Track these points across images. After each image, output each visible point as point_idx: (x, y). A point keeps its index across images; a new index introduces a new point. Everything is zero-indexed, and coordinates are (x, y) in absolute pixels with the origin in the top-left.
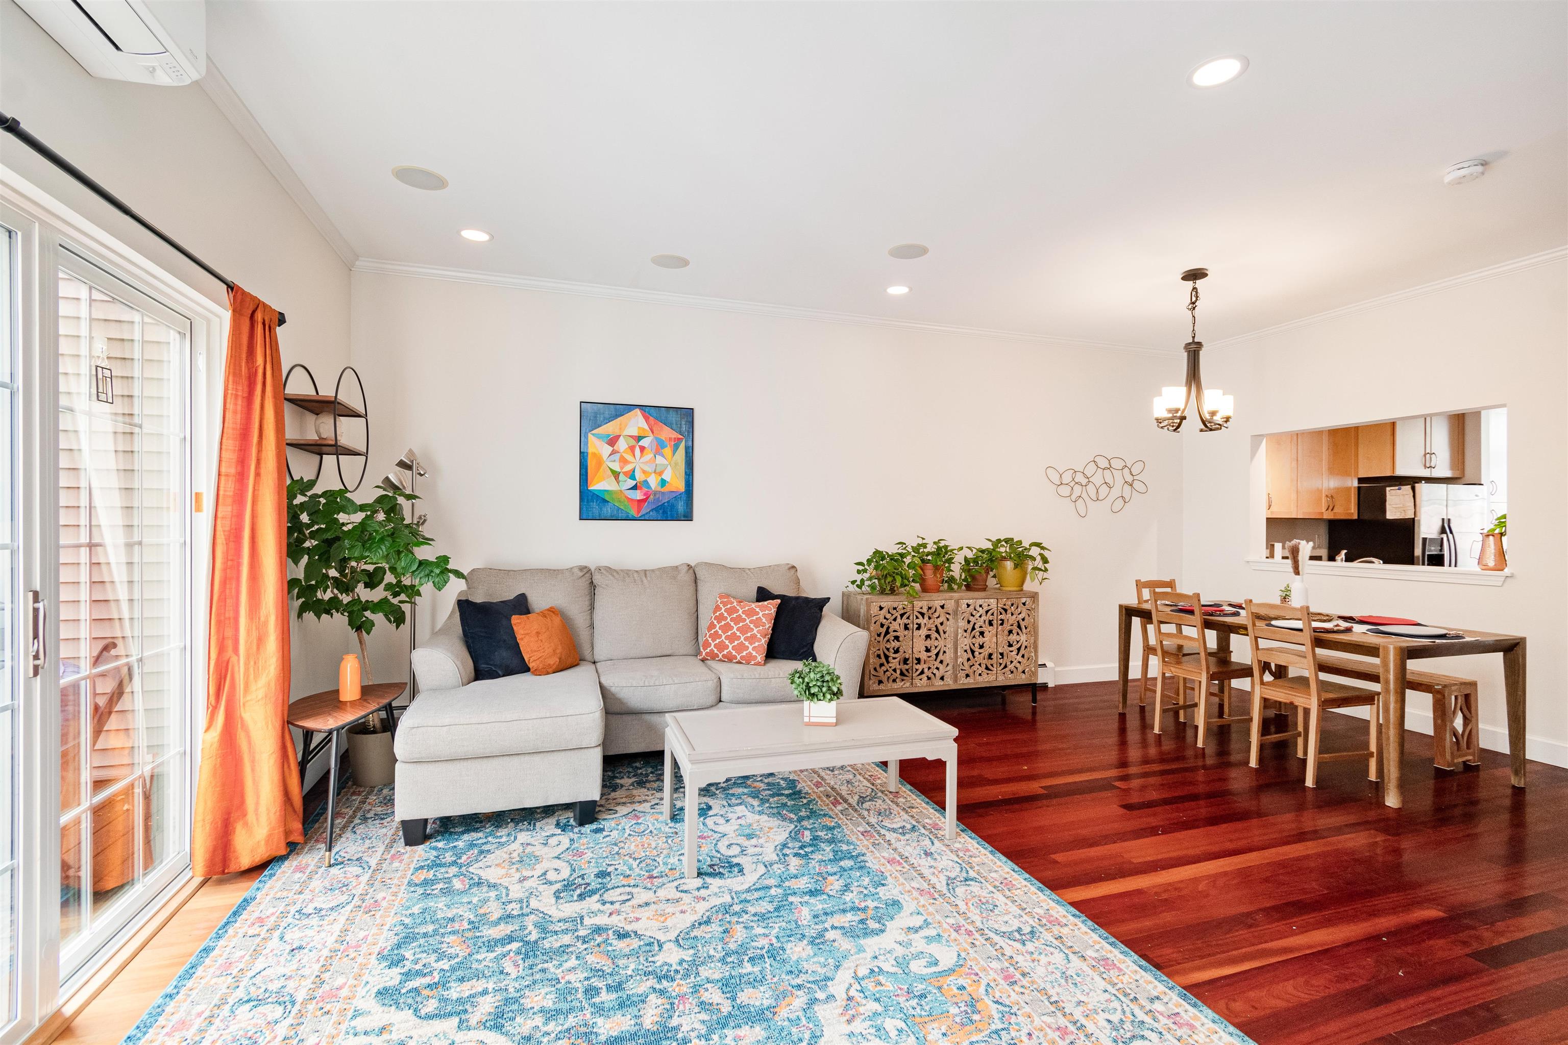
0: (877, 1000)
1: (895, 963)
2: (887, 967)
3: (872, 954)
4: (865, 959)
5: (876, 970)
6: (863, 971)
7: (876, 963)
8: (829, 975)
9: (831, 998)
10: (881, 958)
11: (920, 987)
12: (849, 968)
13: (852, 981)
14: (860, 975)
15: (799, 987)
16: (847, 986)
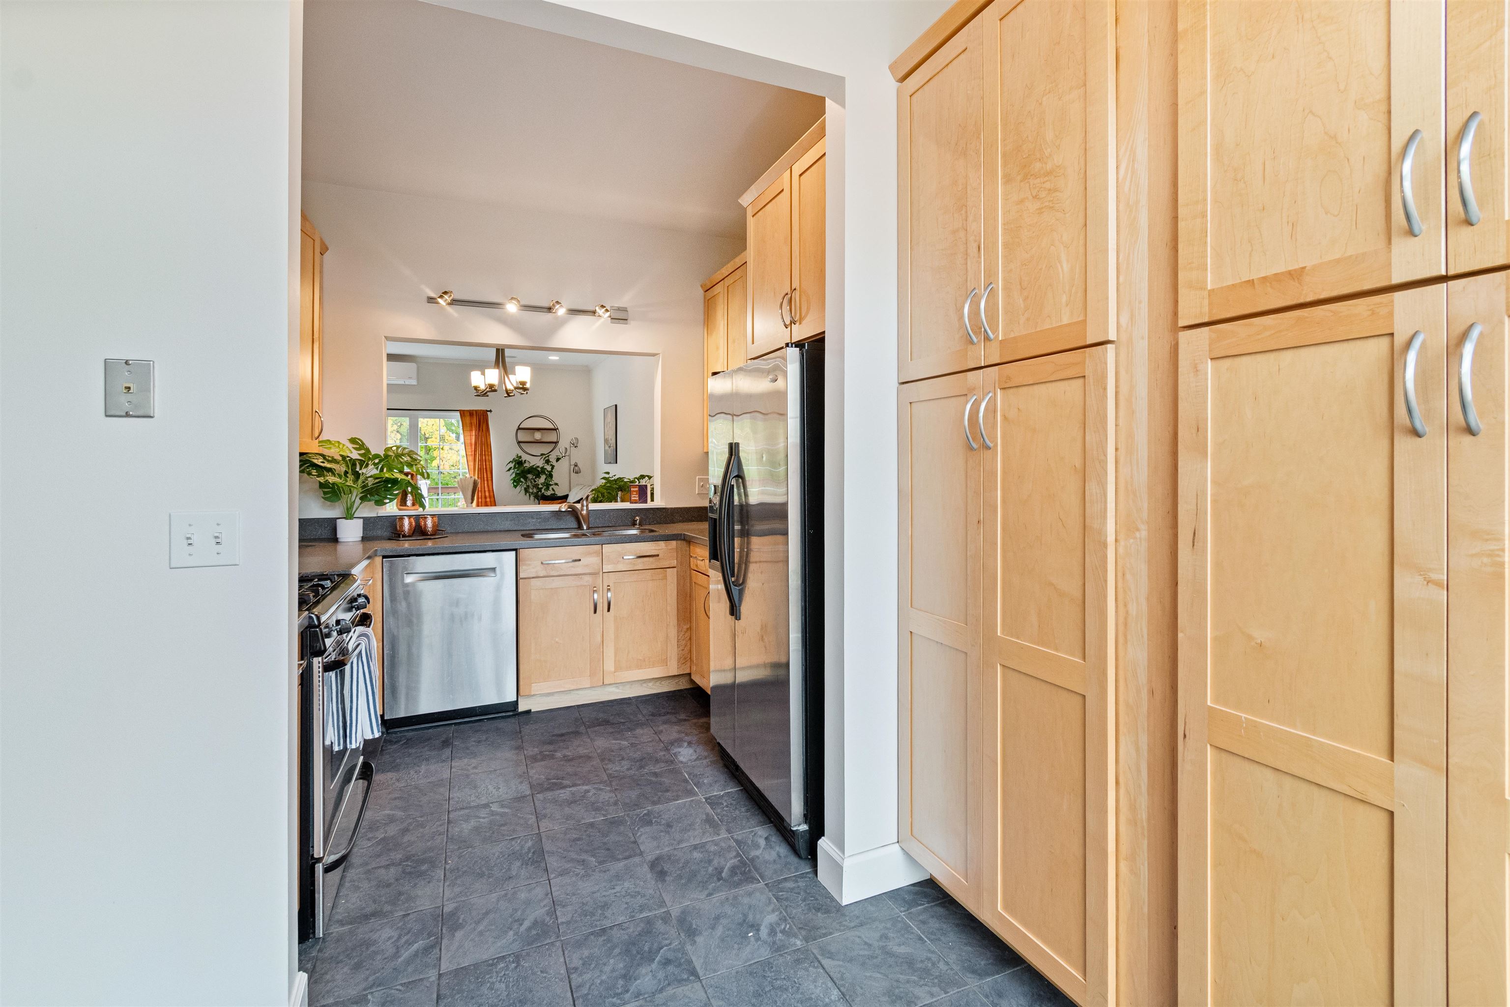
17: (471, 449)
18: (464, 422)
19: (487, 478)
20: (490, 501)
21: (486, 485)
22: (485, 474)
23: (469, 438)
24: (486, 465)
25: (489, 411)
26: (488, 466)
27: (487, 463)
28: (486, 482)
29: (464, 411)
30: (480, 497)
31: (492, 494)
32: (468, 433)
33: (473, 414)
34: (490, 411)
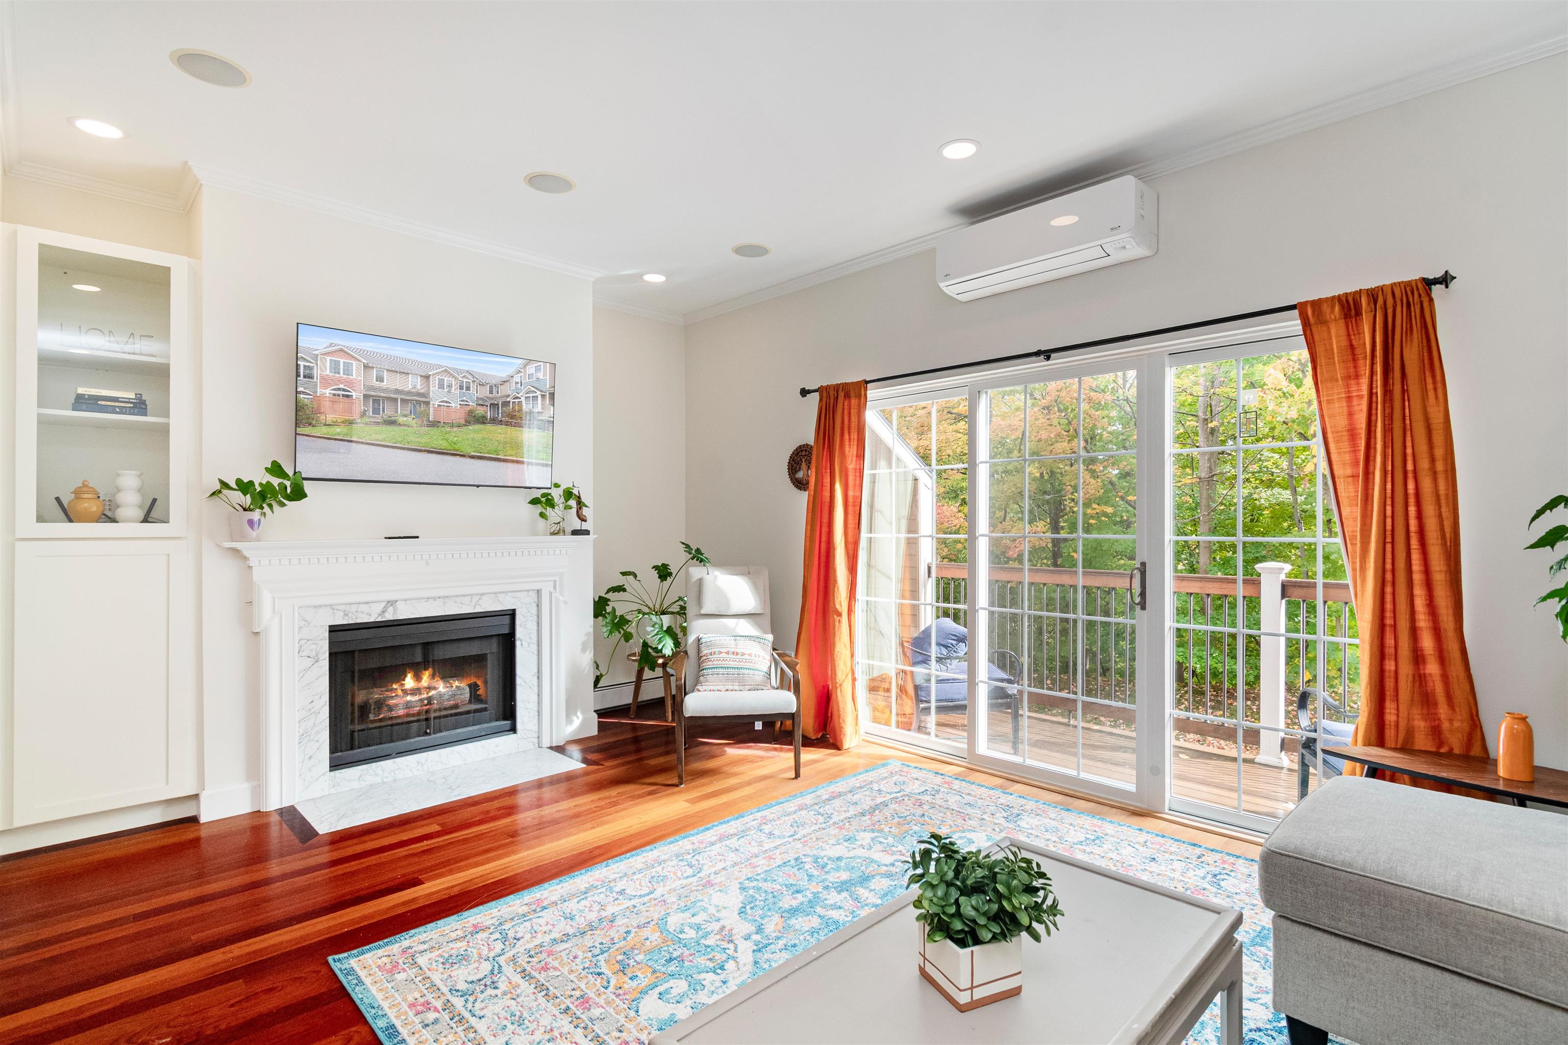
0: (707, 947)
1: (703, 983)
2: (711, 976)
3: (728, 985)
4: (734, 978)
5: (719, 971)
6: (730, 965)
7: (722, 977)
8: (759, 955)
9: (747, 938)
10: (719, 984)
11: (672, 968)
12: (745, 965)
13: (736, 955)
14: (731, 962)
15: (778, 938)
16: (739, 950)
17: (1355, 451)
18: (1320, 349)
19: (1427, 571)
20: (1445, 677)
21: (1420, 603)
22: (1416, 556)
23: (1340, 407)
24: (1420, 516)
25: (1436, 281)
26: (1431, 524)
27: (1429, 510)
28: (1419, 592)
29: (1317, 304)
30: (1390, 650)
31: (1452, 646)
32: (1338, 391)
33: (1358, 313)
34: (1445, 280)
